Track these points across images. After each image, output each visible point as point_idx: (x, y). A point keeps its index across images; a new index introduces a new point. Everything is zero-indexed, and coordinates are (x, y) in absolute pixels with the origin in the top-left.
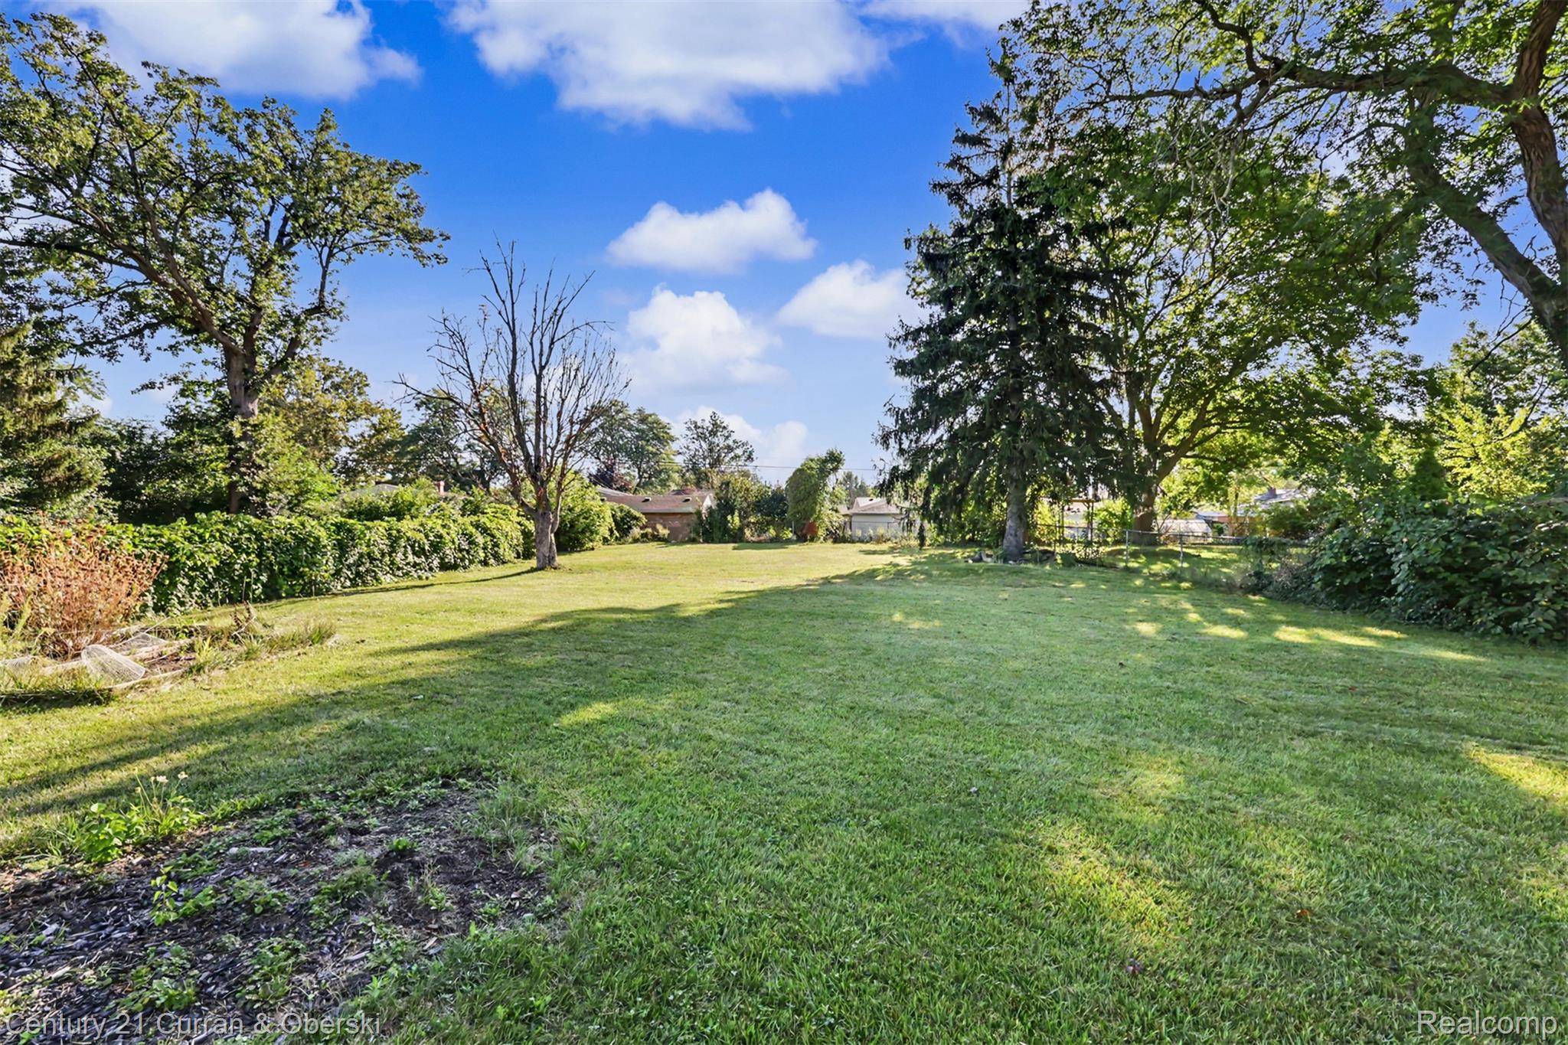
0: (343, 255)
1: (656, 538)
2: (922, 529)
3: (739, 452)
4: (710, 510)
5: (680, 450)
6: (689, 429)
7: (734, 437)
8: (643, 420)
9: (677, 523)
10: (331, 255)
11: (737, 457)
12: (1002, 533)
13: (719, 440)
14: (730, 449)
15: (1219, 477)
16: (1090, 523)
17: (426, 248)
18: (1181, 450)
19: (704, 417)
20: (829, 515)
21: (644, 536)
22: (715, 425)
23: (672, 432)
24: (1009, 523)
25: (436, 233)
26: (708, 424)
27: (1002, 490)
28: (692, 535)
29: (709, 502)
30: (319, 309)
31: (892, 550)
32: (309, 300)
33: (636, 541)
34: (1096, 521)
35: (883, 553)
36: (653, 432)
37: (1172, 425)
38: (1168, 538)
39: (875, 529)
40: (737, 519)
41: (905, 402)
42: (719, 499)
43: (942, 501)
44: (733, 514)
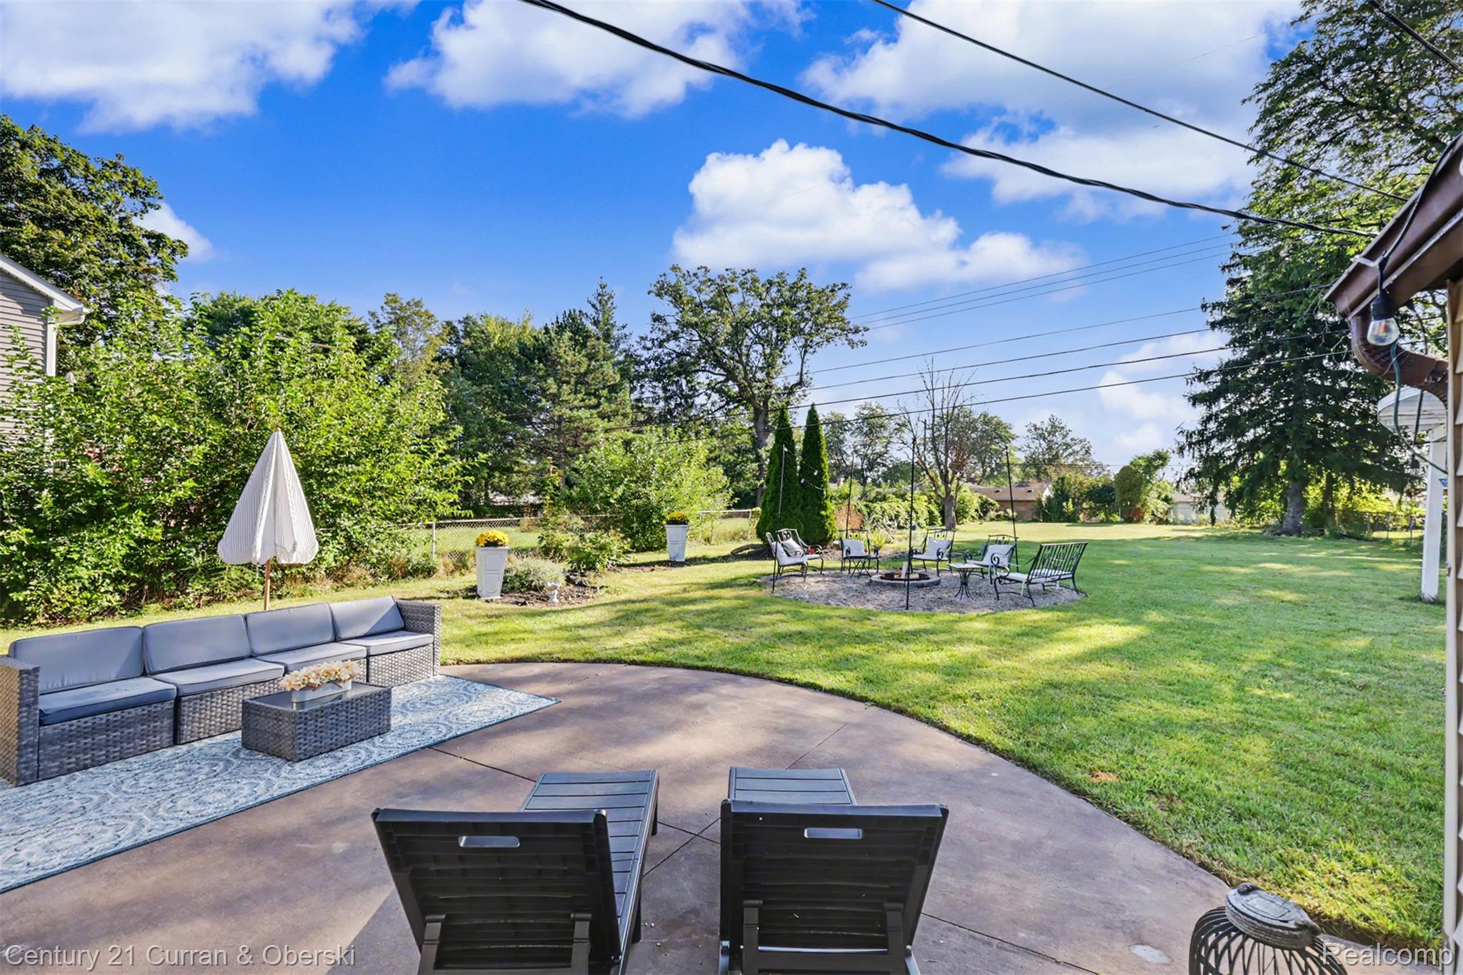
0: (811, 350)
1: (1007, 518)
3: (1077, 448)
4: (1049, 499)
5: (1021, 449)
6: (1029, 430)
7: (1071, 435)
8: (986, 423)
9: (1022, 508)
10: (806, 352)
11: (1074, 453)
13: (1058, 438)
14: (1068, 446)
17: (856, 338)
19: (1043, 420)
20: (1154, 503)
21: (998, 516)
22: (1053, 426)
23: (1013, 432)
25: (861, 329)
26: (1047, 425)
28: (1035, 517)
29: (1048, 493)
30: (800, 383)
32: (795, 380)
33: (992, 520)
36: (995, 432)
40: (1071, 505)
42: (1057, 491)
44: (1067, 501)
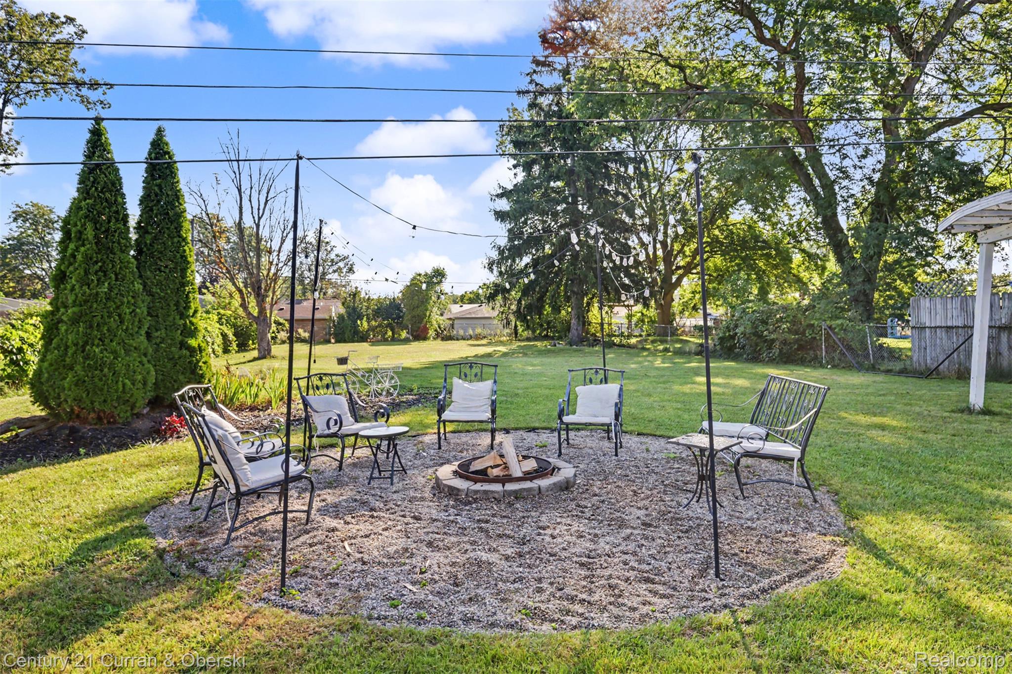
1: (299, 340)
2: (516, 326)
12: (568, 329)
15: (714, 288)
16: (630, 321)
18: (688, 269)
20: (436, 319)
24: (573, 321)
27: (568, 299)
31: (489, 344)
33: (283, 342)
34: (634, 319)
35: (483, 345)
37: (681, 251)
38: (683, 331)
39: (473, 330)
40: (365, 324)
41: (503, 242)
43: (529, 307)
44: (361, 320)
